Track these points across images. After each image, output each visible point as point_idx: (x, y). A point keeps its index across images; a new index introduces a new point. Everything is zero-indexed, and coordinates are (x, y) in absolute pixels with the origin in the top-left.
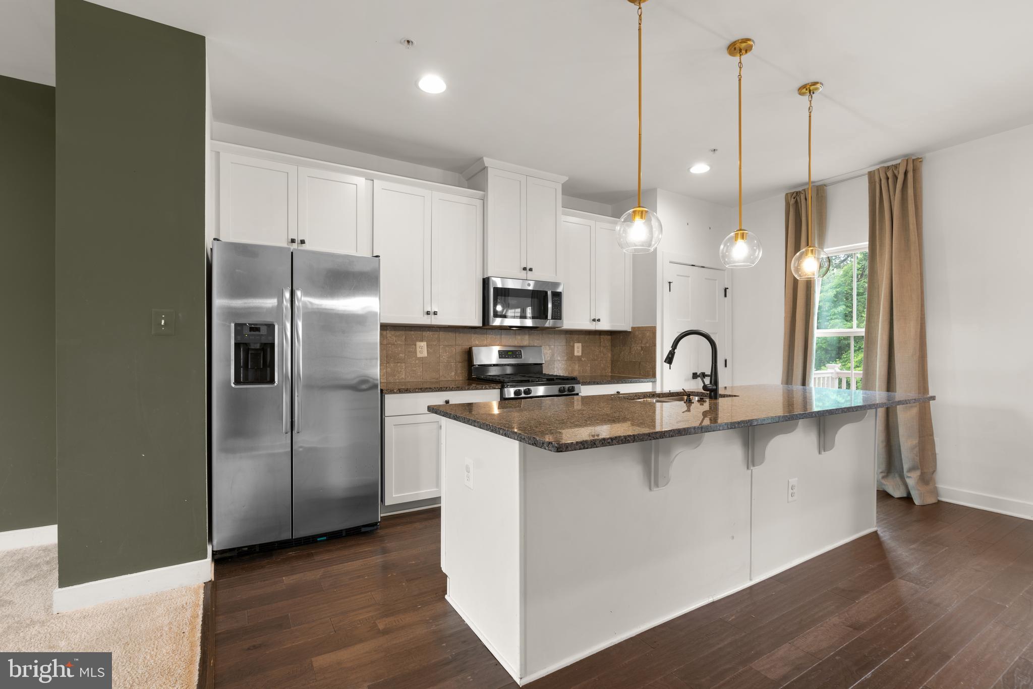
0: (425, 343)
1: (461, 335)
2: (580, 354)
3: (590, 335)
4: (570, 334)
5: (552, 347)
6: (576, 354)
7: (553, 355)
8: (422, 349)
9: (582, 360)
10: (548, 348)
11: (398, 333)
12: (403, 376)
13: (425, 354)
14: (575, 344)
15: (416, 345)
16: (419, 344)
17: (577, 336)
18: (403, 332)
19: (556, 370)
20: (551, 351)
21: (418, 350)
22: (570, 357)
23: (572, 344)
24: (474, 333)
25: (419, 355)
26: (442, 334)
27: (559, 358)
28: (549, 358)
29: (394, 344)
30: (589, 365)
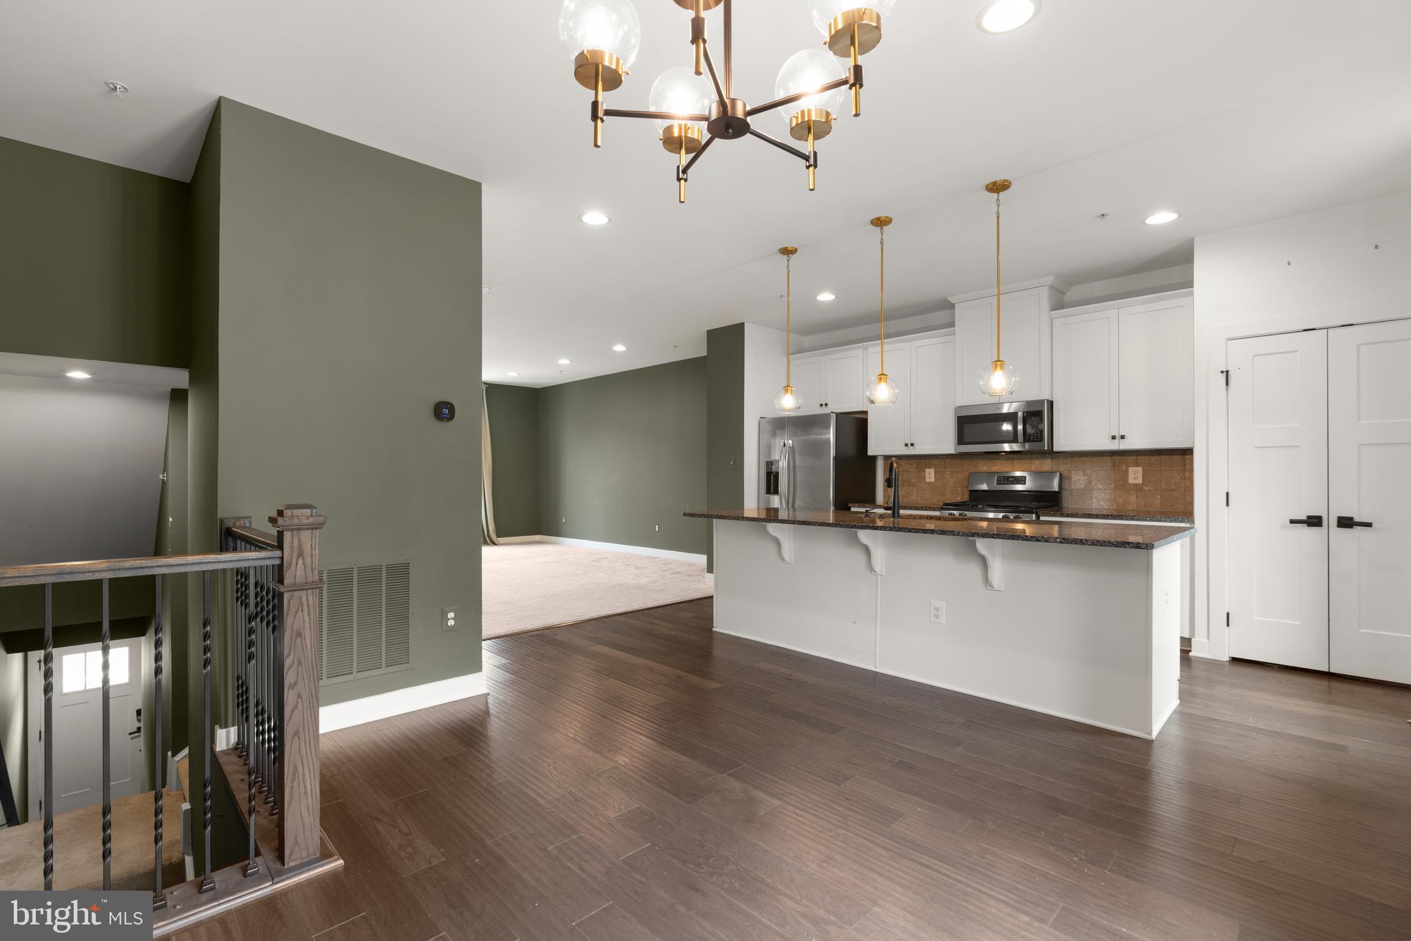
0: (933, 470)
1: (968, 461)
2: (1140, 481)
3: (1160, 455)
4: (1121, 456)
5: (1089, 472)
6: (1131, 481)
7: (1090, 482)
8: (930, 475)
9: (1144, 490)
10: (1082, 474)
11: (910, 462)
12: (915, 498)
13: (933, 480)
14: (1130, 468)
15: (925, 471)
16: (927, 470)
17: (1135, 458)
18: (915, 461)
19: (1094, 500)
20: (1086, 477)
21: (927, 475)
22: (1122, 484)
23: (1124, 467)
24: (982, 460)
25: (928, 480)
26: (948, 461)
27: (1100, 487)
28: (1083, 486)
29: (907, 471)
30: (1159, 497)
